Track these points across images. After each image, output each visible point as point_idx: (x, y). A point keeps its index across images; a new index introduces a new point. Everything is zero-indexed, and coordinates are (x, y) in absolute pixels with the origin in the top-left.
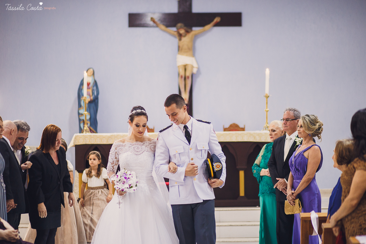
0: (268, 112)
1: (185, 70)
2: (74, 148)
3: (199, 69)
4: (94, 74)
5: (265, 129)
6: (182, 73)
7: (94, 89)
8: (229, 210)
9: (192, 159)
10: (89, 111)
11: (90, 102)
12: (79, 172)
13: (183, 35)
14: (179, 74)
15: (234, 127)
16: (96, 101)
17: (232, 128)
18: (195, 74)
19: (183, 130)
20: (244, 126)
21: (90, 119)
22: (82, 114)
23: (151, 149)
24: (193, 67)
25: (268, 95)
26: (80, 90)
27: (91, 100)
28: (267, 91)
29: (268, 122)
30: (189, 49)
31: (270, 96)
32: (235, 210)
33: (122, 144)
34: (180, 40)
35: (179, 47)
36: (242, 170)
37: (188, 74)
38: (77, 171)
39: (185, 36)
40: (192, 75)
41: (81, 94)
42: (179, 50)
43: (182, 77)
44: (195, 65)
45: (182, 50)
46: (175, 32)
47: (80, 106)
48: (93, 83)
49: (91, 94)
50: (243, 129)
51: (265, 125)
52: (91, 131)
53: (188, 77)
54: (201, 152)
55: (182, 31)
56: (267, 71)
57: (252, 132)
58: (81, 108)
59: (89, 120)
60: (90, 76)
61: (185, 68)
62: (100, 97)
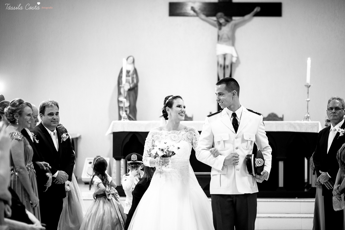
0: (309, 102)
1: (225, 59)
2: (112, 135)
3: (238, 58)
4: (134, 62)
5: (305, 119)
6: (221, 62)
7: (134, 77)
8: (267, 201)
9: (237, 148)
10: (128, 99)
11: (130, 90)
12: (116, 160)
13: (223, 24)
14: (218, 63)
15: (272, 117)
16: (136, 88)
17: (270, 118)
18: (234, 63)
19: (231, 117)
20: (283, 116)
21: (130, 106)
22: (121, 102)
23: (188, 137)
24: (232, 56)
25: (309, 84)
26: (120, 78)
27: (131, 87)
28: (308, 81)
29: (308, 112)
30: (229, 38)
31: (312, 85)
32: (274, 201)
33: (158, 131)
34: (220, 29)
35: (219, 36)
36: (281, 160)
37: (228, 63)
38: (115, 158)
39: (225, 25)
40: (232, 64)
41: (120, 82)
42: (218, 39)
43: (221, 66)
44: (235, 55)
45: (221, 39)
46: (215, 21)
47: (120, 94)
48: (133, 71)
49: (131, 82)
50: (282, 119)
51: (306, 116)
52: (130, 118)
53: (227, 66)
54: (247, 142)
55: (222, 21)
56: (309, 61)
57: (292, 122)
58: (121, 96)
59: (128, 108)
60: (130, 64)
61: (225, 57)
62: (139, 85)
